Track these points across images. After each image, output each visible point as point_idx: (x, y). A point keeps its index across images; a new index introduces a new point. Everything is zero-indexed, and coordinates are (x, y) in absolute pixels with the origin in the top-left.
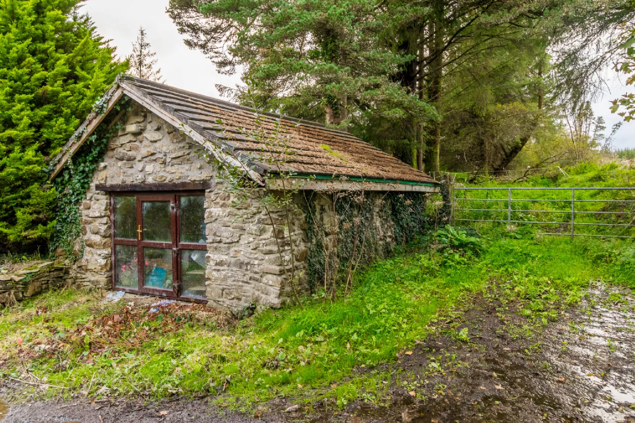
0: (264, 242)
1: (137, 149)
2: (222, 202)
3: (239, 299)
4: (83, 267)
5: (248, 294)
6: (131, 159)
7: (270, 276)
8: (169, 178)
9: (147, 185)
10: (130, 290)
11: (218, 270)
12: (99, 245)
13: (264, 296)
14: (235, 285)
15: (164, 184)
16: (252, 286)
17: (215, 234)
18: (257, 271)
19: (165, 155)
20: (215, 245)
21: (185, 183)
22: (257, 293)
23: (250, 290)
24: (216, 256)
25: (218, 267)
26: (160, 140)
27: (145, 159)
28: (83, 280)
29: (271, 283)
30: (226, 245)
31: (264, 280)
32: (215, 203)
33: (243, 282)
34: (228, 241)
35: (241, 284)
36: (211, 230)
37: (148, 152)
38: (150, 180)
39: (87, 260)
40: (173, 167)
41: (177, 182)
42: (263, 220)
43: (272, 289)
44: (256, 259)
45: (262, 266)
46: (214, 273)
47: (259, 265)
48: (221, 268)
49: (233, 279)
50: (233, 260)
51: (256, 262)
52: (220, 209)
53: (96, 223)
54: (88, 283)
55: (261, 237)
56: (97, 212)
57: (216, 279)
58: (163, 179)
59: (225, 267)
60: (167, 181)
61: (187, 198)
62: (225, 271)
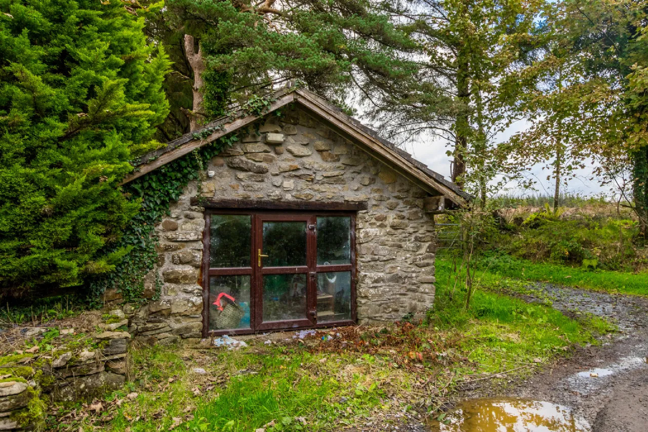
0: (421, 256)
1: (270, 160)
2: (378, 223)
3: (397, 311)
4: (164, 312)
5: (405, 305)
6: (262, 172)
7: (426, 285)
8: (317, 197)
9: (284, 202)
10: (236, 331)
11: (375, 287)
12: (191, 279)
13: (419, 304)
14: (393, 299)
15: (310, 203)
16: (409, 296)
17: (373, 253)
18: (415, 281)
19: (315, 173)
20: (372, 263)
21: (337, 203)
22: (414, 302)
23: (407, 301)
24: (373, 274)
25: (375, 285)
26: (309, 156)
27: (283, 174)
28: (158, 331)
29: (427, 290)
30: (382, 263)
31: (421, 289)
32: (370, 224)
33: (401, 294)
34: (385, 259)
35: (398, 296)
36: (369, 249)
37: (291, 166)
38: (289, 197)
39: (169, 301)
40: (322, 186)
41: (326, 201)
42: (420, 238)
43: (426, 296)
44: (413, 272)
45: (419, 278)
46: (371, 290)
47: (417, 277)
48: (379, 285)
49: (391, 293)
50: (389, 276)
51: (414, 275)
52: (377, 229)
53: (188, 249)
54: (167, 334)
55: (418, 253)
56: (192, 234)
57: (373, 296)
58: (310, 197)
59: (381, 284)
60: (313, 200)
61: (325, 218)
62: (383, 287)
